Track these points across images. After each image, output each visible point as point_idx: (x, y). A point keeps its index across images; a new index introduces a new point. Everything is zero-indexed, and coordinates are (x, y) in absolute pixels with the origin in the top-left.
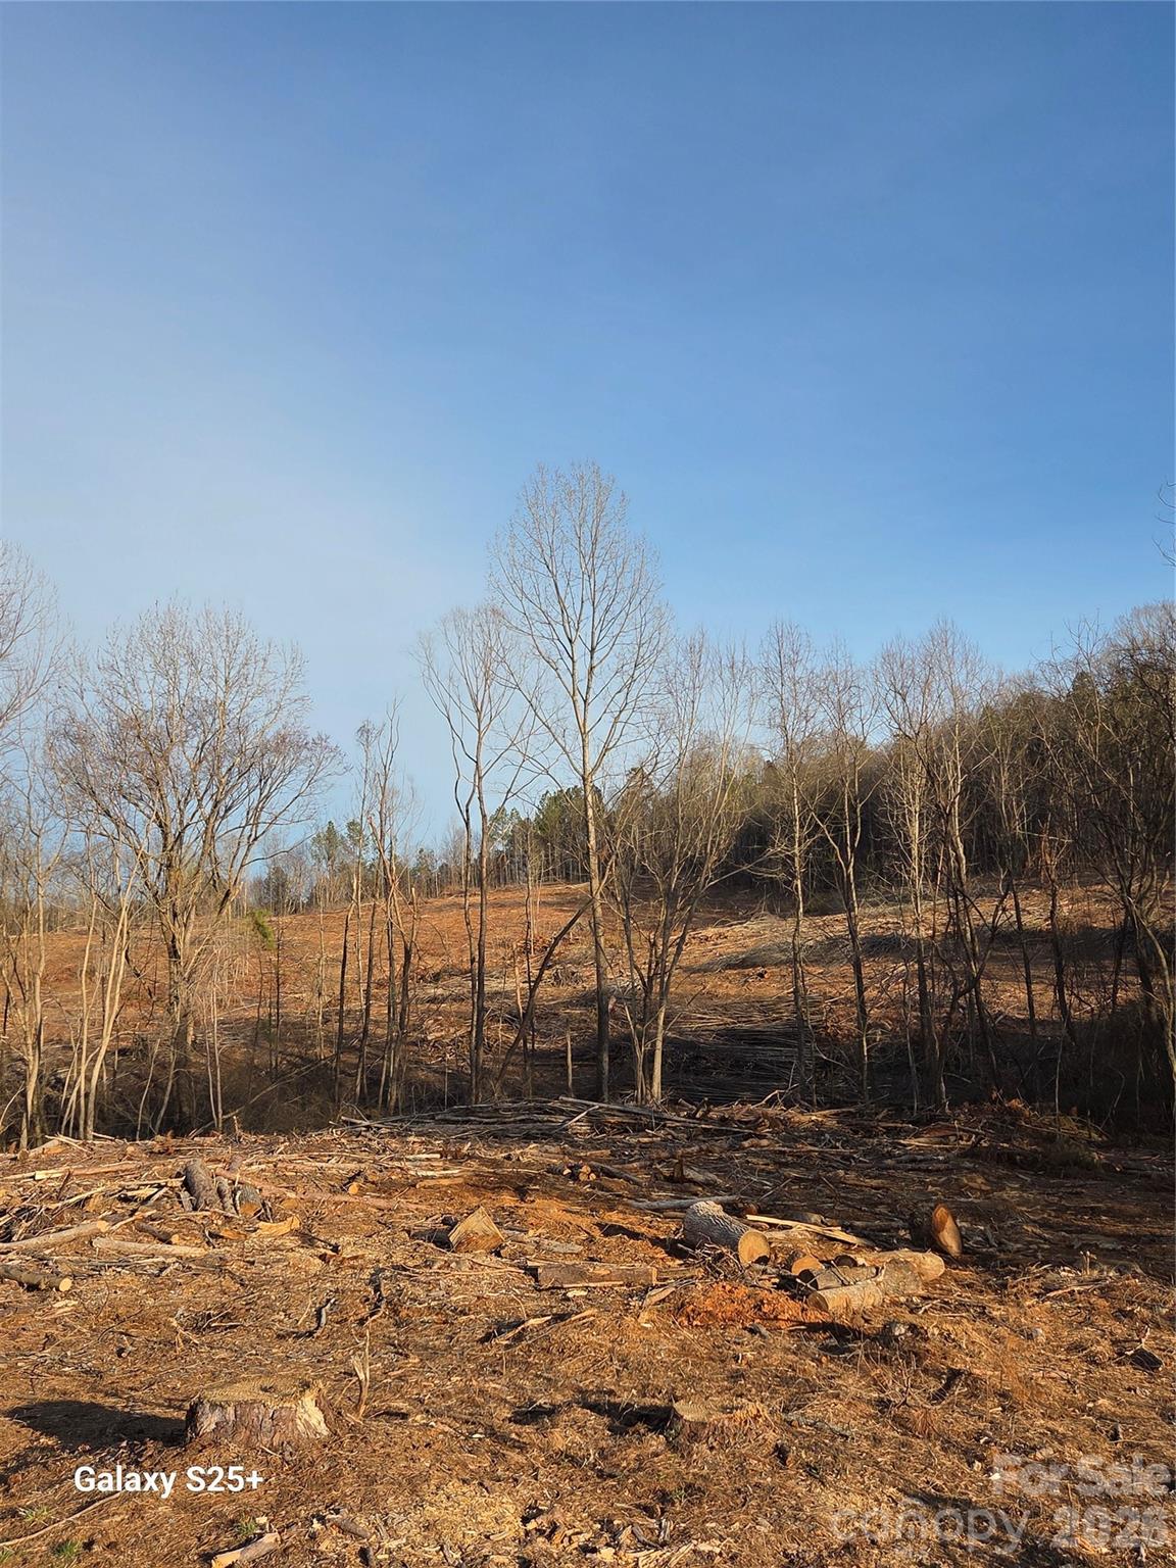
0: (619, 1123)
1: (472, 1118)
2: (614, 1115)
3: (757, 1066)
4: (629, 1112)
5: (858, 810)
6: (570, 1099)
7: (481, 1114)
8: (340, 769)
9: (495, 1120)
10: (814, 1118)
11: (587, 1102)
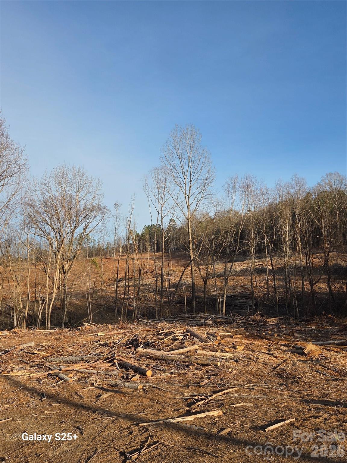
0: (221, 321)
1: (176, 320)
3: (235, 306)
5: (274, 230)
7: (179, 319)
8: (111, 216)
9: (183, 320)
10: (272, 320)
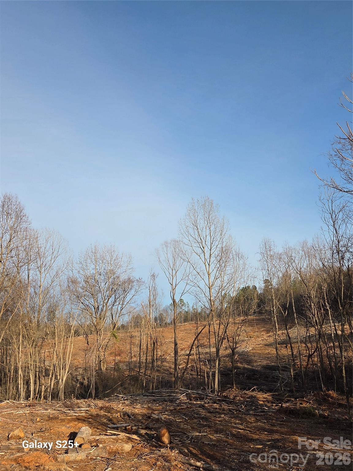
0: (196, 397)
1: (154, 395)
2: (194, 394)
4: (199, 394)
6: (183, 389)
7: (156, 394)
9: (160, 395)
10: (264, 396)
11: (187, 390)
